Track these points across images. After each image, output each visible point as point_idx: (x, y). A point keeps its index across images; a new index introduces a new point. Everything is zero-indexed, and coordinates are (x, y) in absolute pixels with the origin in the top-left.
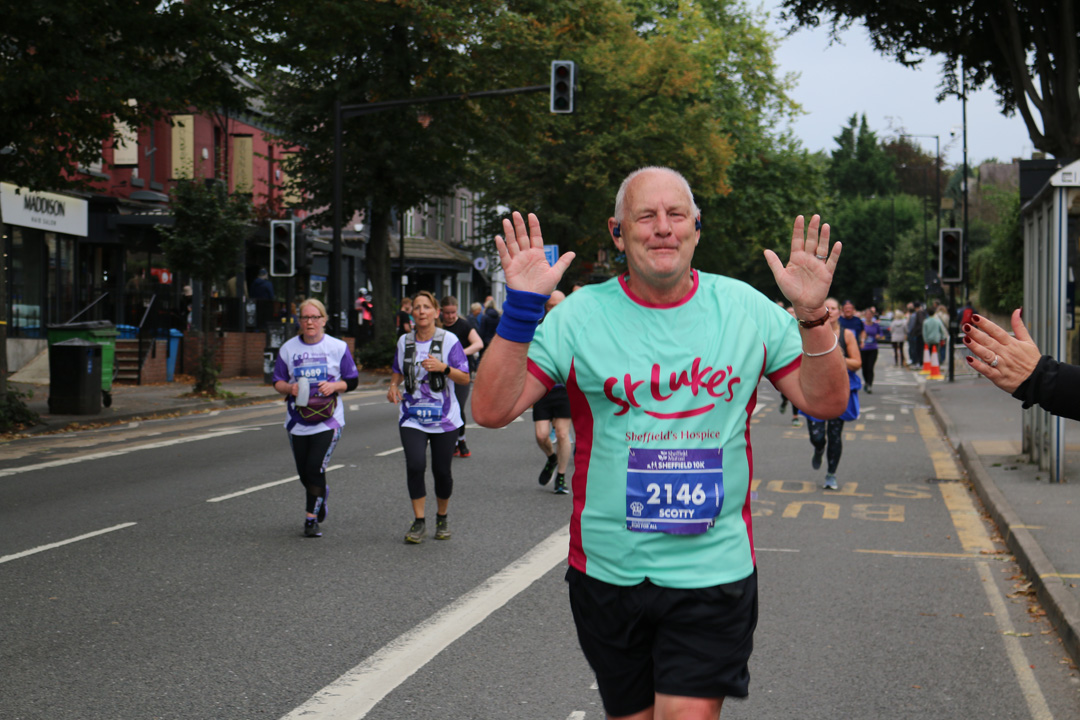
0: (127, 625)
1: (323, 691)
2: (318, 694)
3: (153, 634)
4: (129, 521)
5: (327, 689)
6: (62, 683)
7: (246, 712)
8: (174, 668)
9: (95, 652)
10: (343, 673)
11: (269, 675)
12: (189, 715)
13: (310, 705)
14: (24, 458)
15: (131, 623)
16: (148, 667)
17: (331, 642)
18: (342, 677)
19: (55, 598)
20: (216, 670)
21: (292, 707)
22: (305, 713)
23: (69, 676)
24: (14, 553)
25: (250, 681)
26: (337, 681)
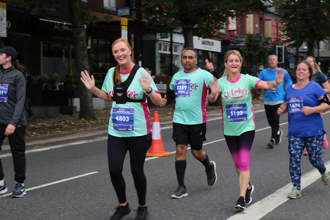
0: (222, 169)
1: (279, 190)
2: (278, 191)
5: (281, 189)
10: (286, 184)
11: (263, 185)
16: (226, 181)
17: (284, 175)
18: (286, 186)
21: (269, 194)
22: (273, 196)
26: (284, 187)
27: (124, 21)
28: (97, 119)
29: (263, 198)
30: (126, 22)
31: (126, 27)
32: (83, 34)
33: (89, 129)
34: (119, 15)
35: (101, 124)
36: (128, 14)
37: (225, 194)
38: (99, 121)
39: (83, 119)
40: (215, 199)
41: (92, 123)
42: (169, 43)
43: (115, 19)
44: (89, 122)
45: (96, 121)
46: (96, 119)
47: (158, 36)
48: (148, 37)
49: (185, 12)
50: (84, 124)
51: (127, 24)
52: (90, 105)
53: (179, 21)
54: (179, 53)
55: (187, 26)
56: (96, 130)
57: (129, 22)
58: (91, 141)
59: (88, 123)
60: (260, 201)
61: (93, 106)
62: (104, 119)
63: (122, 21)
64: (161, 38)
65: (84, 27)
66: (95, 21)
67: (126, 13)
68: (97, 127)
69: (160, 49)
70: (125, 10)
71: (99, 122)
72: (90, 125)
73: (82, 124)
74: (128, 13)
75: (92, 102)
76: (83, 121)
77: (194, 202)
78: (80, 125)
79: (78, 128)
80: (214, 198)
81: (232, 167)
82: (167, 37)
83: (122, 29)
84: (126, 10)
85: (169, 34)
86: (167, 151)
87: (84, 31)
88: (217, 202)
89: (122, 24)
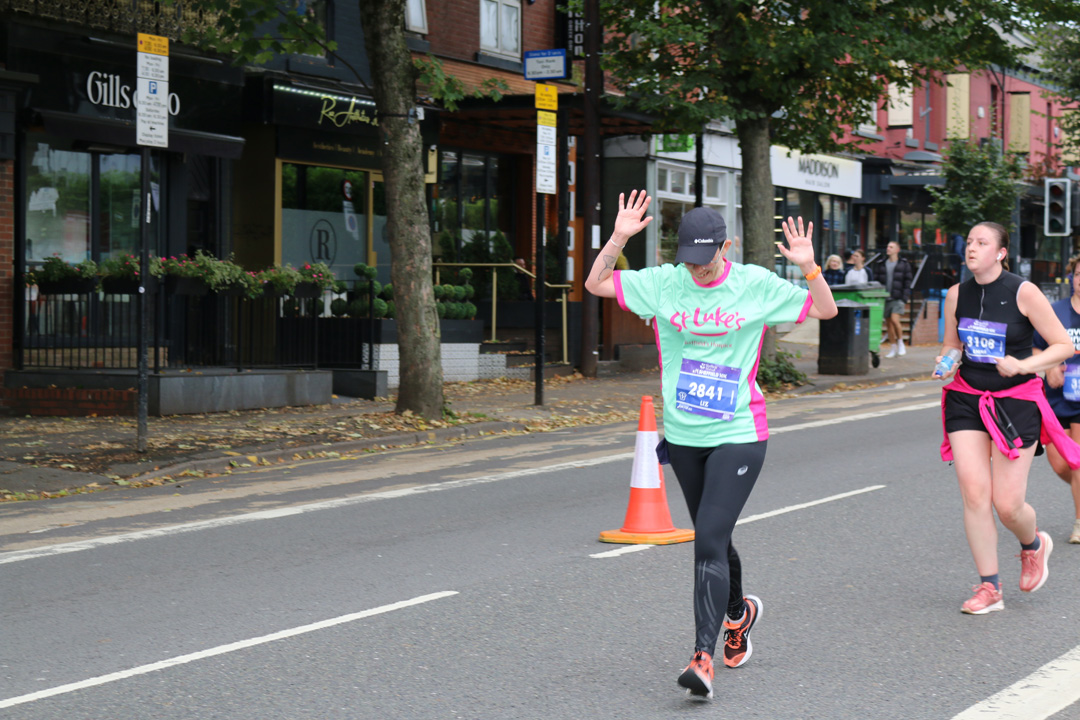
0: (860, 589)
1: (1050, 664)
2: (1044, 668)
3: (885, 598)
4: (879, 484)
5: (1055, 663)
6: (789, 645)
7: (968, 682)
8: (901, 635)
9: (826, 615)
10: (1073, 647)
11: (996, 646)
12: (910, 683)
13: (1034, 679)
14: (788, 418)
15: (865, 587)
16: (875, 632)
17: (1066, 614)
18: (1072, 651)
19: (794, 559)
20: (943, 638)
21: (1014, 679)
22: (1028, 686)
23: (796, 637)
24: (762, 513)
25: (976, 651)
26: (1066, 655)
27: (547, 98)
28: (455, 413)
29: (995, 692)
30: (551, 100)
31: (554, 116)
32: (412, 137)
33: (427, 447)
34: (528, 76)
35: (466, 431)
36: (561, 74)
37: (870, 674)
38: (460, 421)
39: (408, 413)
40: (836, 691)
41: (436, 427)
42: (694, 168)
43: (518, 86)
44: (428, 423)
45: (450, 419)
46: (450, 414)
47: (656, 143)
48: (622, 148)
49: (744, 68)
50: (412, 429)
51: (555, 107)
52: (432, 370)
53: (725, 98)
54: (722, 201)
55: (752, 115)
56: (447, 449)
57: (563, 99)
58: (435, 487)
59: (423, 427)
60: (986, 701)
61: (440, 370)
62: (476, 416)
63: (538, 96)
64: (666, 150)
65: (415, 115)
66: (452, 97)
67: (553, 72)
68: (454, 441)
69: (662, 187)
70: (547, 61)
71: (459, 425)
72: (432, 435)
73: (406, 429)
74: (558, 72)
75: (437, 357)
76: (409, 421)
77: (770, 699)
78: (399, 432)
79: (392, 444)
80: (834, 687)
81: (895, 584)
82: (684, 148)
83: (539, 121)
84: (553, 61)
85: (691, 138)
86: (681, 528)
87: (418, 127)
88: (844, 703)
89: (538, 106)
